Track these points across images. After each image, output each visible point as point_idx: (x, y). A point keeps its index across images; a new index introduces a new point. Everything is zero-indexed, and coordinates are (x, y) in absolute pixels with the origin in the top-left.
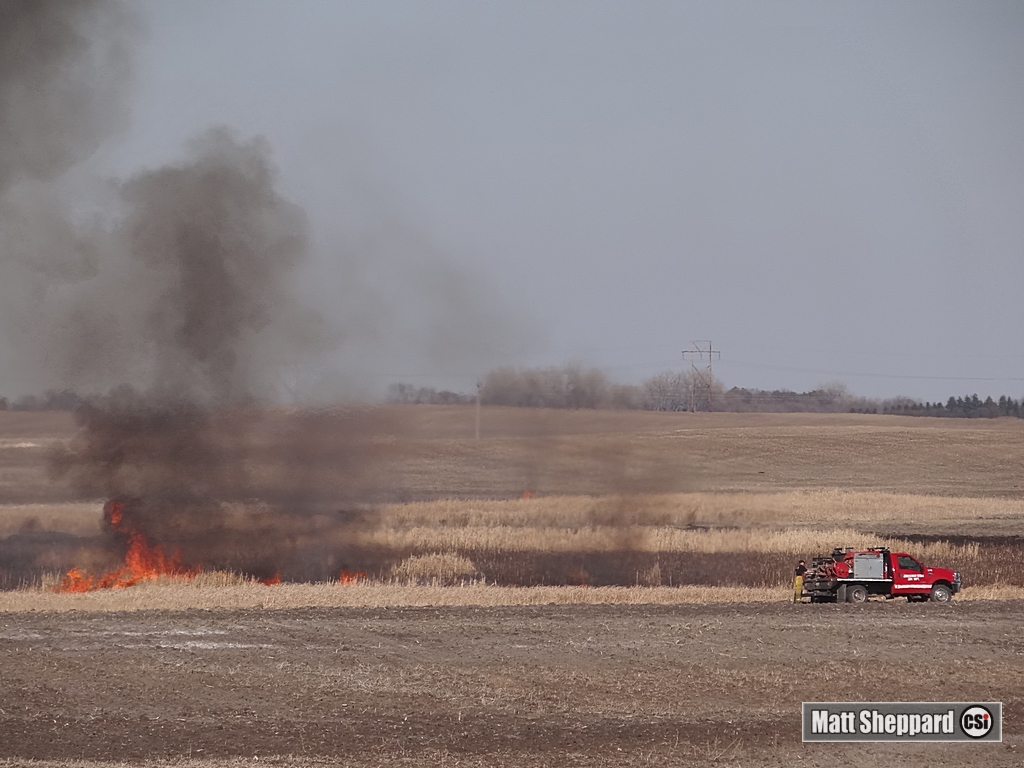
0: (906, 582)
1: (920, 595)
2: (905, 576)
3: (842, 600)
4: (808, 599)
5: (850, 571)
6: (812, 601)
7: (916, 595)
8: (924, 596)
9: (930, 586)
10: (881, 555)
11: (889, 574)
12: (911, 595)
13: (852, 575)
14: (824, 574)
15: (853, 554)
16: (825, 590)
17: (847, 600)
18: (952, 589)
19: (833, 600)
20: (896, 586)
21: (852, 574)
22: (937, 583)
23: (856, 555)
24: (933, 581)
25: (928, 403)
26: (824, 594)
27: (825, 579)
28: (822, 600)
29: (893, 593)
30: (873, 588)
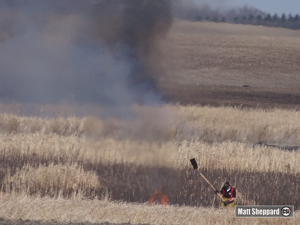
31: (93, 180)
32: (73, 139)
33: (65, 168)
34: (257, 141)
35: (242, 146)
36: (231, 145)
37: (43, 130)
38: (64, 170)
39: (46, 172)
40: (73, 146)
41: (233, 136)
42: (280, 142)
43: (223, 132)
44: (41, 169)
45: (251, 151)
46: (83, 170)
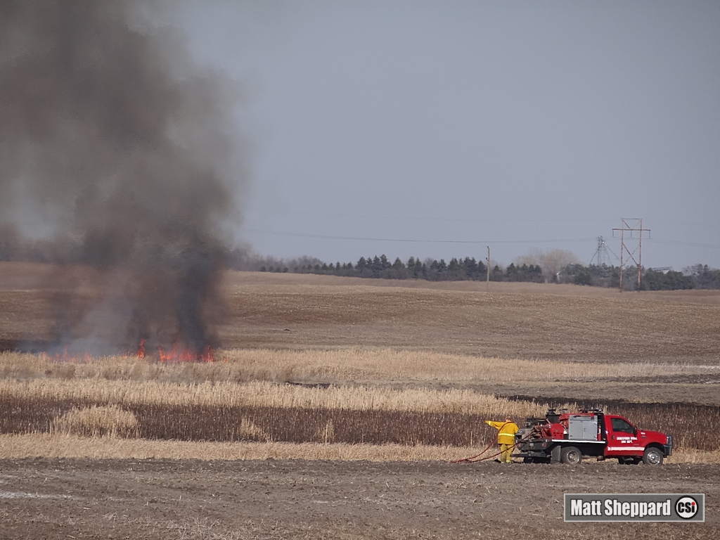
0: (619, 444)
1: (632, 457)
2: (618, 438)
3: (556, 461)
4: (522, 459)
5: (565, 432)
6: (525, 461)
7: (628, 457)
8: (636, 459)
9: (643, 449)
10: (596, 417)
11: (603, 436)
12: (623, 458)
13: (566, 437)
14: (538, 435)
15: (568, 415)
16: (539, 451)
17: (562, 461)
18: (664, 451)
19: (548, 461)
20: (609, 449)
21: (567, 435)
22: (649, 446)
23: (571, 417)
24: (646, 443)
25: (338, 264)
26: (538, 455)
27: (540, 440)
28: (537, 460)
29: (605, 455)
30: (587, 449)
31: (131, 419)
32: (119, 383)
33: (106, 409)
34: (285, 379)
35: (268, 385)
36: (258, 385)
37: (97, 375)
38: (105, 411)
39: (89, 413)
40: (120, 389)
41: (263, 377)
42: (305, 381)
43: (256, 372)
44: (85, 410)
45: (276, 389)
46: (121, 411)
